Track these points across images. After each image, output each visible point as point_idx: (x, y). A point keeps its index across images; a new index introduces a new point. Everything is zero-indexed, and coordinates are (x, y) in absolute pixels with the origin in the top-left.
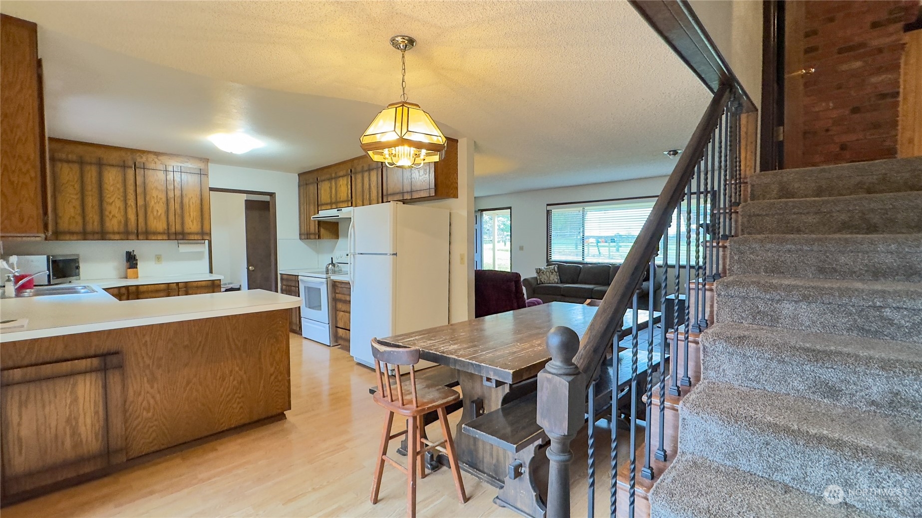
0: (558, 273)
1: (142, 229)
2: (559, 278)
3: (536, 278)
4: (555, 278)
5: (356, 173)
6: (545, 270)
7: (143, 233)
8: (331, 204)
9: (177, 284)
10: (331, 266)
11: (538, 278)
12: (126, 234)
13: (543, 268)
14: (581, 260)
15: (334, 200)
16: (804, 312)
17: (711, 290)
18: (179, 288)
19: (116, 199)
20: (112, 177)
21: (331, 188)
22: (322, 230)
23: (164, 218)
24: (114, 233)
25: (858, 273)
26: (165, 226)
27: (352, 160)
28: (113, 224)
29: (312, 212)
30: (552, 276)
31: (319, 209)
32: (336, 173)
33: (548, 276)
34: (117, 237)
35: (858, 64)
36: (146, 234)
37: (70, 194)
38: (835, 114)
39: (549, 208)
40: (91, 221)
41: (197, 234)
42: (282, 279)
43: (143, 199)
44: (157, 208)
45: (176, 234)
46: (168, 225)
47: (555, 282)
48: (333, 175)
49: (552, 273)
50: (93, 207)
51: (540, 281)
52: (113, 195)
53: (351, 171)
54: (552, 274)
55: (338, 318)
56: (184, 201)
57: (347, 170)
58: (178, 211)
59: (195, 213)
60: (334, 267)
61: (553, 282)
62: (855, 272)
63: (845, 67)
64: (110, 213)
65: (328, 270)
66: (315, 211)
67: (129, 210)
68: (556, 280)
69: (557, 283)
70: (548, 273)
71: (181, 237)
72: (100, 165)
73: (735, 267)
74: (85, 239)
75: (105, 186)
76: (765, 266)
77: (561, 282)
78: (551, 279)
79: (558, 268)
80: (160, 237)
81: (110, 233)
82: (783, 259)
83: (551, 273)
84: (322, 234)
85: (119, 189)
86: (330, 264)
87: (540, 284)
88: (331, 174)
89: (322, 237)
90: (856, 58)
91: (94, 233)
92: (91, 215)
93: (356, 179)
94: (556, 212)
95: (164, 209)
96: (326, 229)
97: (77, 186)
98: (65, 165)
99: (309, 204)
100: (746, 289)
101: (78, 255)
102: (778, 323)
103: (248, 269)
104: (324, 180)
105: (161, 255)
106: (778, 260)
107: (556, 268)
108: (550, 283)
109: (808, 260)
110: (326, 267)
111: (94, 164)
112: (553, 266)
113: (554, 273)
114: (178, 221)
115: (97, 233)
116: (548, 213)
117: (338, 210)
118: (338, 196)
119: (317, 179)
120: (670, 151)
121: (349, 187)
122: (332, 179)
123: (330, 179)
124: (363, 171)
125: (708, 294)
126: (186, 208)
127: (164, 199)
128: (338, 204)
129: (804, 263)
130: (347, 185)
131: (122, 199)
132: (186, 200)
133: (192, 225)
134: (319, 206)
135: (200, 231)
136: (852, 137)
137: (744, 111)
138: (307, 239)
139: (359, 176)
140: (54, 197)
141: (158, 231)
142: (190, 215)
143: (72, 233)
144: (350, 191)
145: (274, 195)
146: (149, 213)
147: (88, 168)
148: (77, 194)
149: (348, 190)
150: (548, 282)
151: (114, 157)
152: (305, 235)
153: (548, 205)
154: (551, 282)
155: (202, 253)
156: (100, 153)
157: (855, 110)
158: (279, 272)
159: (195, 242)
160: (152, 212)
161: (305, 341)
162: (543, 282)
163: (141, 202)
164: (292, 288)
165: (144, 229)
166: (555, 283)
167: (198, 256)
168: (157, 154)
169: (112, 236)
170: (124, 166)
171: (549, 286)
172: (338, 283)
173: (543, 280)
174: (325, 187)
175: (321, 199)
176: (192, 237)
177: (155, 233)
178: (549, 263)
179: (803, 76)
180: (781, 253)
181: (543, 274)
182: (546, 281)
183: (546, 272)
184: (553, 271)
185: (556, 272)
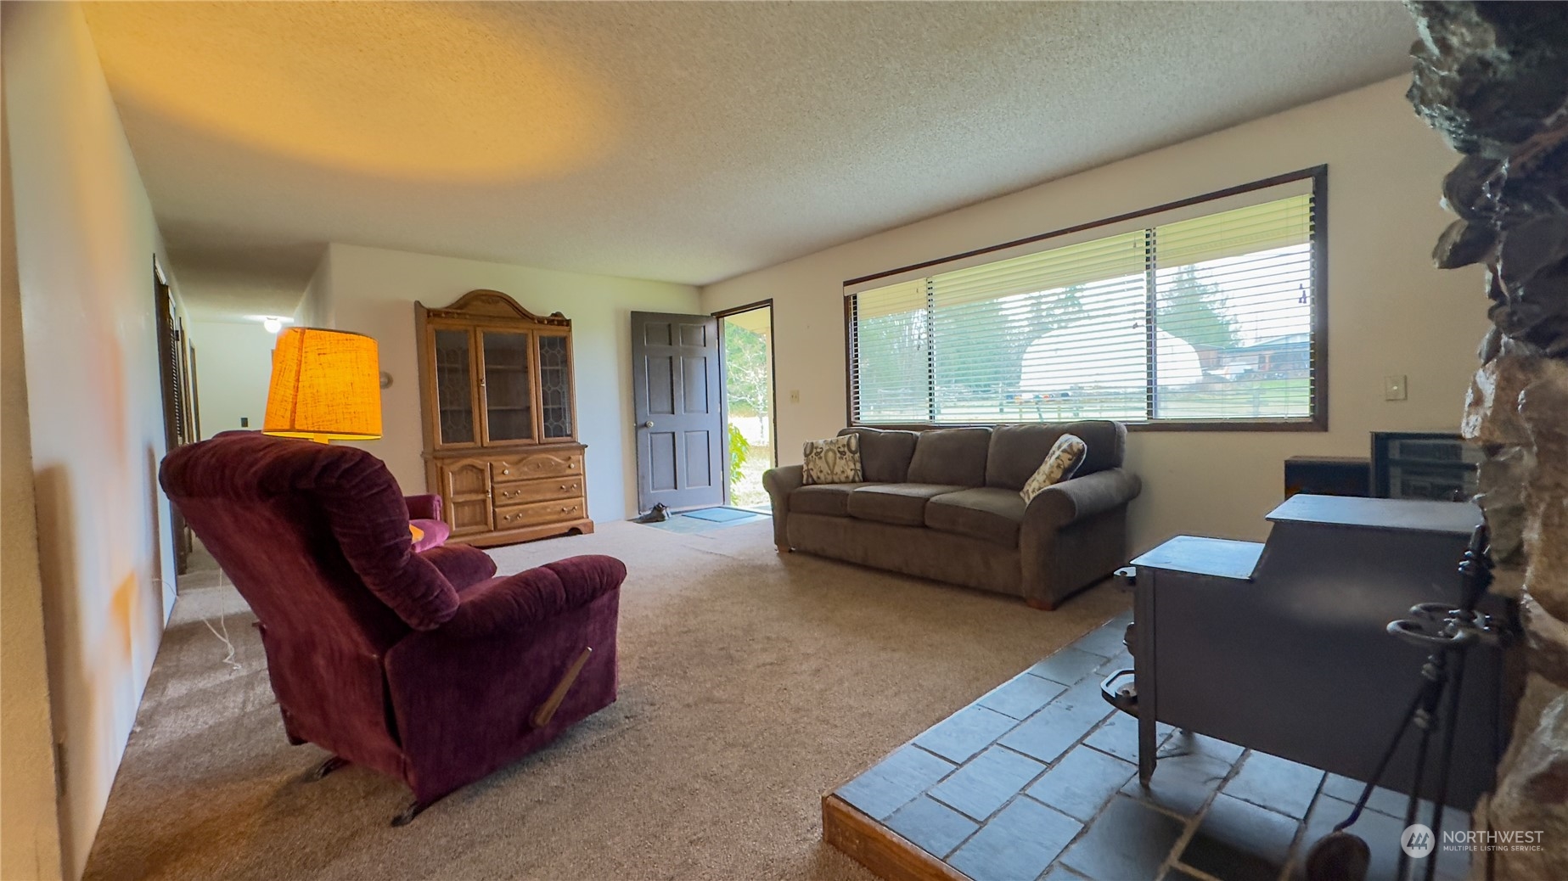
0: (857, 455)
2: (858, 466)
3: (802, 467)
4: (848, 467)
6: (826, 448)
11: (805, 468)
13: (821, 442)
14: (927, 418)
30: (841, 463)
33: (831, 465)
39: (849, 291)
47: (847, 477)
49: (843, 453)
51: (809, 476)
54: (841, 458)
61: (843, 479)
68: (851, 474)
69: (853, 481)
70: (831, 454)
77: (866, 479)
78: (838, 470)
79: (860, 441)
83: (838, 455)
87: (808, 484)
94: (868, 298)
107: (854, 443)
108: (833, 482)
112: (848, 436)
113: (849, 455)
116: (850, 305)
150: (829, 478)
153: (846, 284)
154: (836, 479)
162: (815, 478)
166: (846, 482)
171: (820, 491)
173: (816, 474)
178: (850, 429)
181: (820, 458)
182: (822, 476)
183: (828, 451)
184: (846, 449)
185: (854, 453)
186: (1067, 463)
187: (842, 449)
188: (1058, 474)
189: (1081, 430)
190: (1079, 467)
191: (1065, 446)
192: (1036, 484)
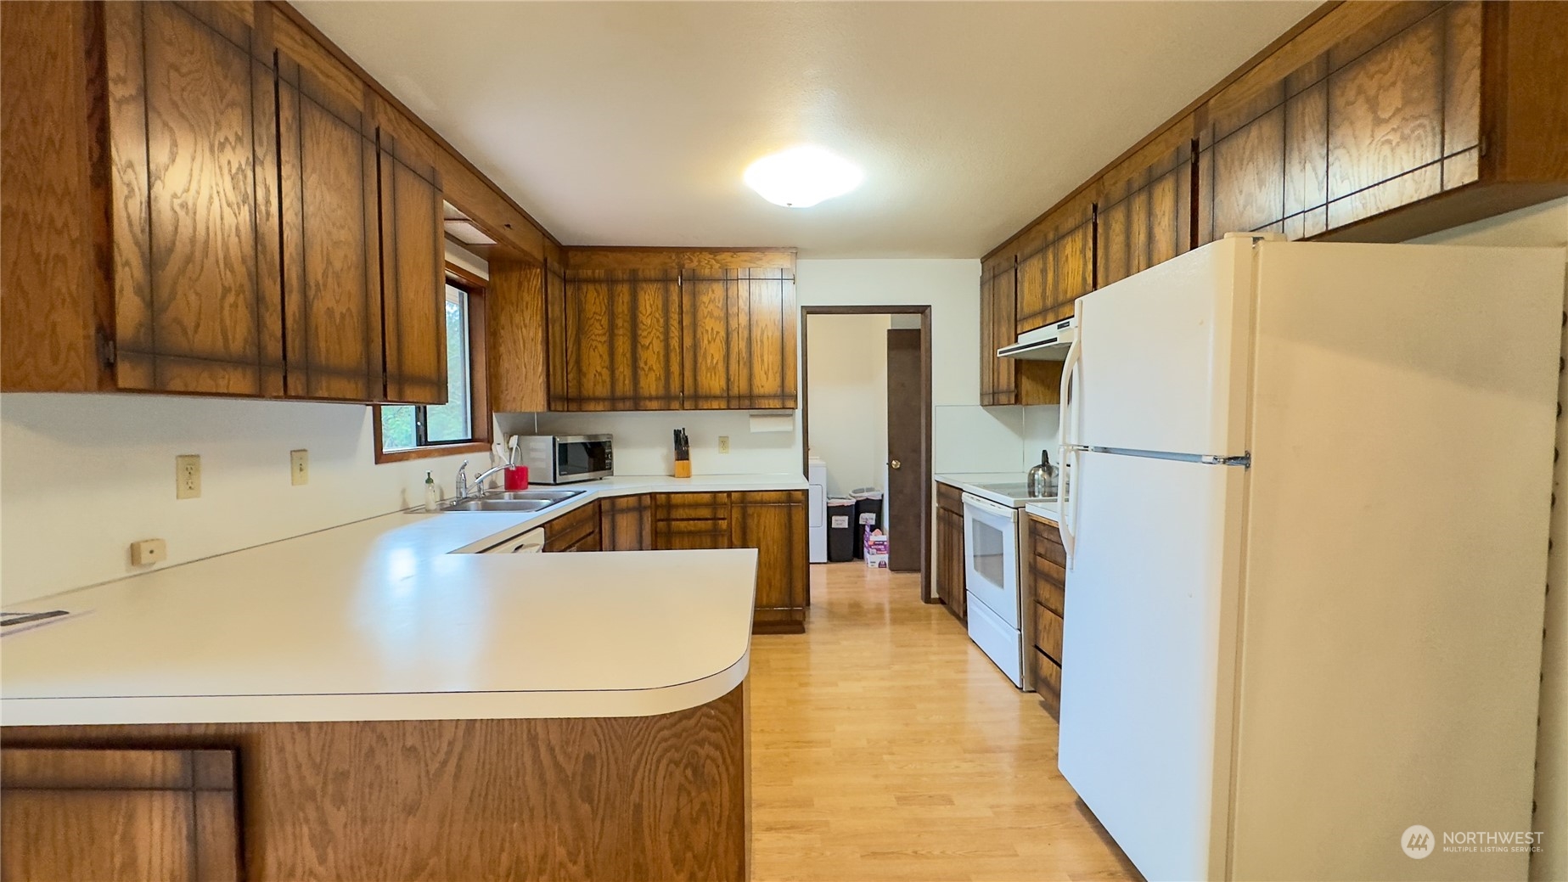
1: (689, 391)
5: (1109, 208)
7: (689, 398)
8: (1044, 312)
9: (729, 493)
10: (1040, 472)
12: (668, 400)
15: (1049, 302)
18: (732, 503)
19: (655, 338)
20: (649, 299)
21: (1044, 271)
22: (1026, 384)
23: (721, 368)
24: (651, 398)
26: (723, 383)
27: (1099, 178)
28: (650, 384)
29: (1004, 340)
31: (1018, 332)
32: (1057, 229)
34: (655, 404)
36: (696, 399)
37: (596, 336)
40: (621, 378)
41: (775, 396)
42: (939, 493)
43: (691, 335)
44: (712, 352)
45: (739, 397)
46: (728, 380)
48: (1051, 236)
50: (624, 355)
52: (650, 333)
53: (1095, 208)
55: (1041, 627)
56: (753, 336)
57: (1085, 209)
58: (744, 354)
59: (771, 357)
60: (1050, 474)
64: (646, 363)
65: (1034, 480)
66: (1009, 339)
67: (673, 355)
71: (747, 403)
72: (635, 281)
74: (614, 409)
75: (642, 318)
80: (715, 404)
81: (645, 398)
84: (1024, 393)
85: (658, 321)
86: (1039, 467)
88: (1046, 236)
89: (1024, 400)
91: (624, 399)
92: (621, 369)
93: (1107, 226)
95: (723, 353)
96: (1034, 378)
97: (605, 322)
98: (591, 287)
99: (999, 322)
101: (610, 436)
103: (890, 464)
104: (1031, 256)
105: (727, 437)
110: (1030, 474)
111: (627, 281)
114: (744, 373)
115: (629, 399)
117: (1060, 327)
118: (1062, 287)
119: (1016, 257)
121: (1090, 254)
122: (1047, 246)
123: (1042, 250)
124: (1128, 198)
126: (756, 348)
127: (723, 334)
128: (1061, 310)
130: (1083, 251)
131: (662, 337)
132: (756, 333)
133: (766, 383)
134: (1018, 323)
135: (779, 391)
138: (993, 405)
139: (1118, 216)
140: (578, 342)
141: (713, 392)
142: (763, 361)
143: (597, 399)
144: (1090, 267)
145: (928, 311)
146: (700, 360)
147: (619, 288)
148: (604, 334)
149: (1085, 264)
151: (652, 267)
152: (992, 398)
155: (791, 433)
156: (634, 262)
158: (934, 477)
159: (771, 412)
160: (705, 357)
161: (971, 649)
163: (688, 342)
164: (955, 516)
165: (692, 391)
167: (783, 440)
168: (714, 251)
169: (649, 404)
170: (665, 280)
172: (1042, 527)
174: (1031, 273)
175: (1022, 309)
176: (765, 403)
177: (708, 397)
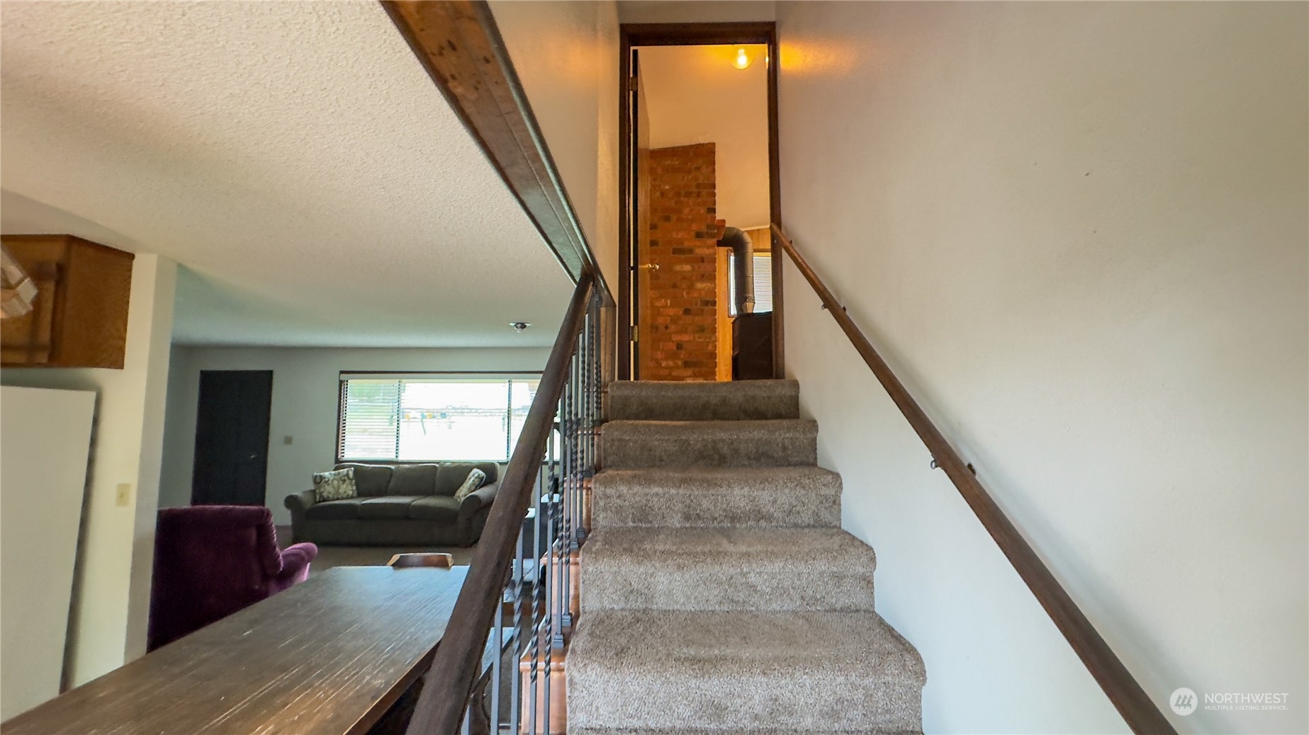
0: (354, 481)
2: (355, 487)
3: (313, 492)
4: (348, 489)
6: (332, 478)
11: (316, 491)
13: (326, 474)
14: (395, 457)
16: (679, 586)
17: (576, 564)
25: (718, 520)
30: (343, 487)
33: (336, 488)
35: (687, 268)
38: (671, 312)
39: (343, 377)
47: (348, 495)
49: (344, 481)
51: (321, 496)
54: (343, 484)
61: (344, 496)
62: (716, 519)
63: (678, 268)
68: (351, 494)
69: (352, 497)
70: (335, 482)
73: (601, 516)
76: (633, 514)
77: (361, 494)
78: (341, 491)
79: (355, 472)
82: (650, 504)
83: (341, 482)
87: (320, 502)
90: (687, 261)
94: (354, 384)
100: (617, 561)
102: (653, 603)
106: (646, 505)
107: (351, 473)
108: (338, 499)
109: (674, 505)
112: (346, 470)
113: (348, 481)
116: (342, 384)
120: (517, 324)
125: (572, 568)
129: (671, 509)
136: (685, 338)
137: (603, 304)
150: (336, 496)
153: (342, 372)
154: (340, 497)
157: (687, 312)
162: (326, 498)
166: (348, 498)
171: (336, 505)
173: (325, 494)
178: (339, 463)
179: (650, 270)
180: (649, 497)
181: (329, 485)
182: (331, 496)
183: (333, 480)
184: (346, 478)
185: (351, 480)
186: (477, 483)
187: (343, 478)
188: (473, 488)
189: (482, 466)
190: (482, 483)
191: (476, 475)
192: (463, 492)
